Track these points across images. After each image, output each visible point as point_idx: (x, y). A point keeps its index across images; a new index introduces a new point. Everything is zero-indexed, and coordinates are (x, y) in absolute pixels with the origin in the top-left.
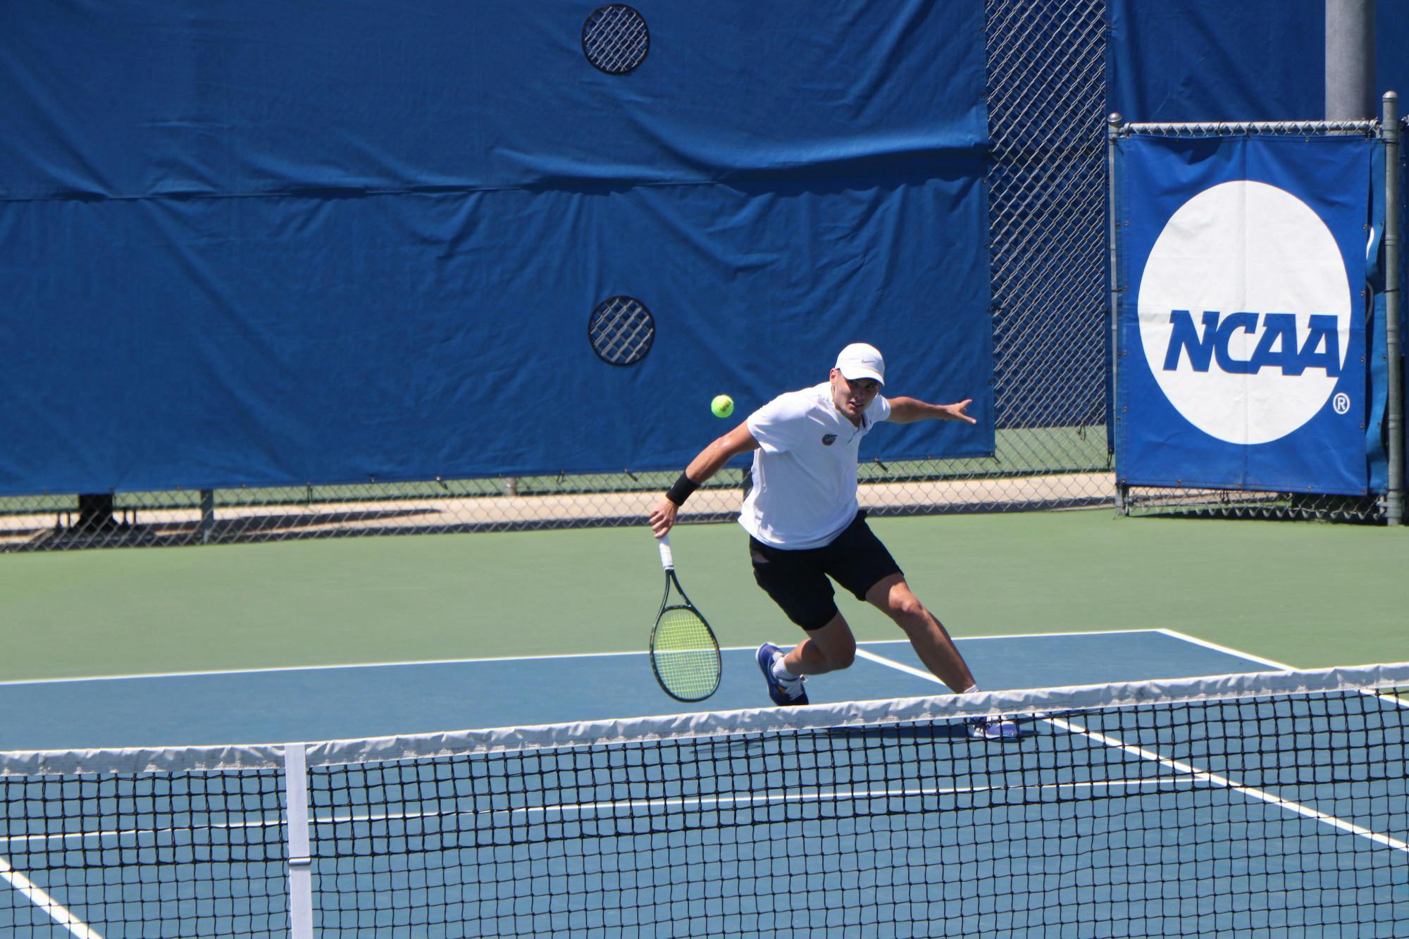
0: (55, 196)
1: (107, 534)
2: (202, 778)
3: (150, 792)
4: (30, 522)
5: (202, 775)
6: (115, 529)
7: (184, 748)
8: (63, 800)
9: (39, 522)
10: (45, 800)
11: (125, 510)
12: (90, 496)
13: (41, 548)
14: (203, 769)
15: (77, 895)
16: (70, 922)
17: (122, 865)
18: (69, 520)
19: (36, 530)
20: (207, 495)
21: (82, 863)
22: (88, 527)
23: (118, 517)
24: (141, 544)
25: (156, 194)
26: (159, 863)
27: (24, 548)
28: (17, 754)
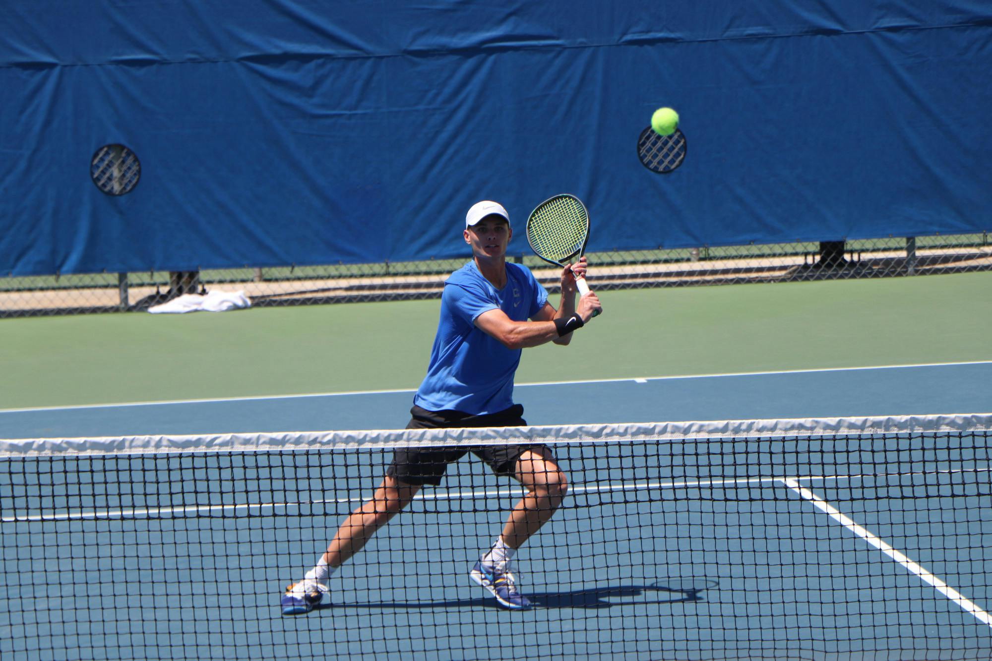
0: (807, 32)
1: (841, 270)
2: (983, 436)
3: (946, 446)
4: (788, 261)
5: (983, 434)
6: (846, 265)
7: (969, 415)
8: (885, 451)
9: (794, 261)
10: (873, 451)
11: (851, 252)
12: (828, 243)
13: (795, 279)
14: (984, 430)
15: (871, 518)
16: (867, 537)
17: (928, 497)
18: (814, 259)
19: (793, 266)
20: (911, 240)
21: (899, 495)
22: (827, 264)
23: (847, 257)
24: (865, 276)
25: (876, 29)
26: (953, 496)
27: (783, 280)
28: (853, 419)
